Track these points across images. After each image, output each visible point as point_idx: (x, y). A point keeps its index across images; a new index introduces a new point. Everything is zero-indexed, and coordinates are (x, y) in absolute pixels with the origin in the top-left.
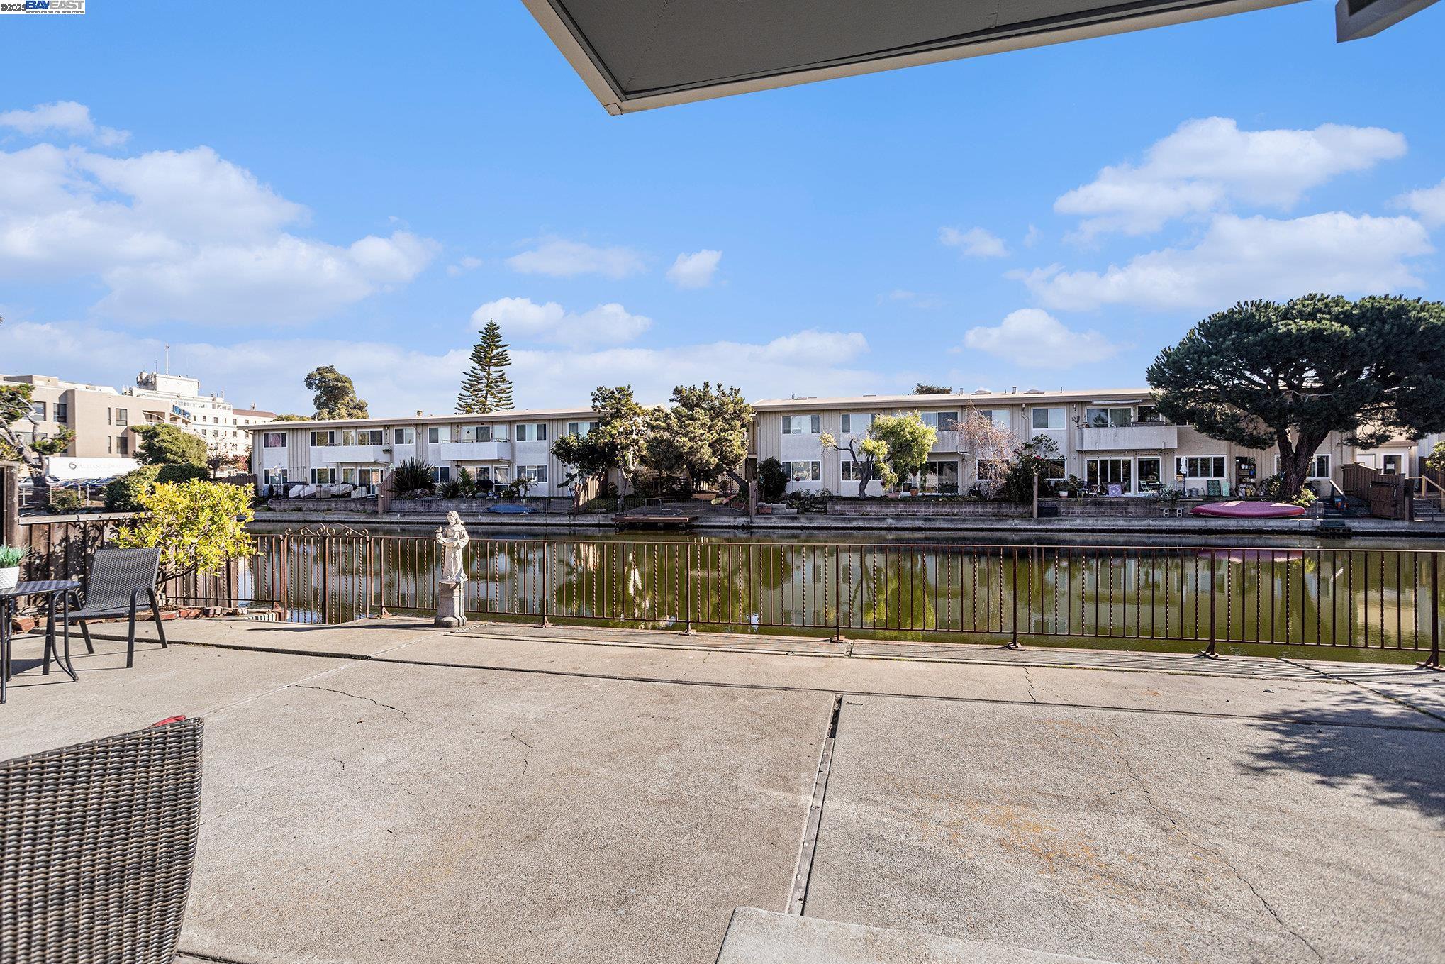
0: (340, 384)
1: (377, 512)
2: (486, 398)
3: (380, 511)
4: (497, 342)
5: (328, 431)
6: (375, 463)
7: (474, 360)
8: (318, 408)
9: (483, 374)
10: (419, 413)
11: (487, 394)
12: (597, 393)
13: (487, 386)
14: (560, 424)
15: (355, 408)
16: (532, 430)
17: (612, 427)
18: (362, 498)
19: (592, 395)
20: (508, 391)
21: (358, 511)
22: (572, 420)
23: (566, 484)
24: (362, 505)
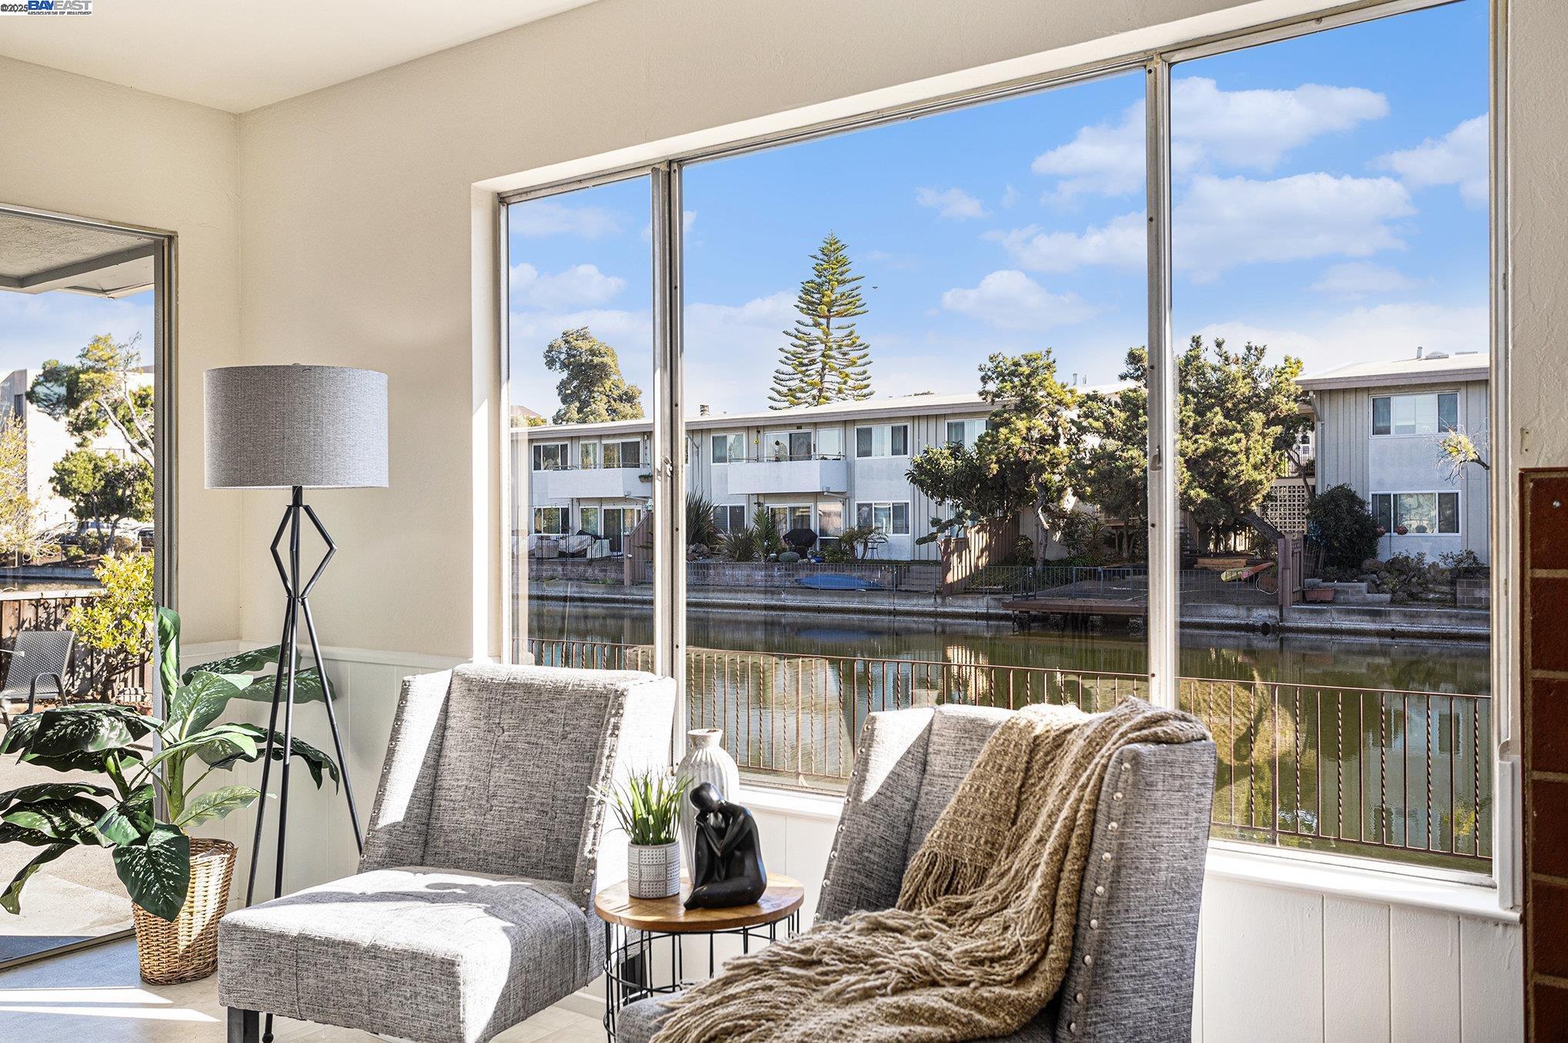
0: (596, 360)
1: (623, 583)
2: (822, 376)
3: (627, 582)
4: (842, 274)
5: (559, 443)
6: (625, 499)
7: (802, 309)
8: (564, 401)
9: (817, 332)
10: (703, 409)
11: (823, 369)
12: (990, 365)
13: (823, 355)
14: (932, 424)
15: (621, 399)
16: (883, 437)
17: (1011, 431)
18: (602, 559)
19: (981, 369)
20: (860, 362)
21: (596, 581)
22: (953, 417)
23: (932, 538)
24: (602, 571)
